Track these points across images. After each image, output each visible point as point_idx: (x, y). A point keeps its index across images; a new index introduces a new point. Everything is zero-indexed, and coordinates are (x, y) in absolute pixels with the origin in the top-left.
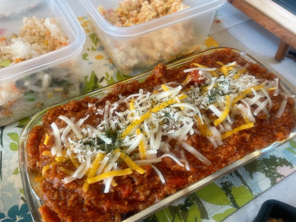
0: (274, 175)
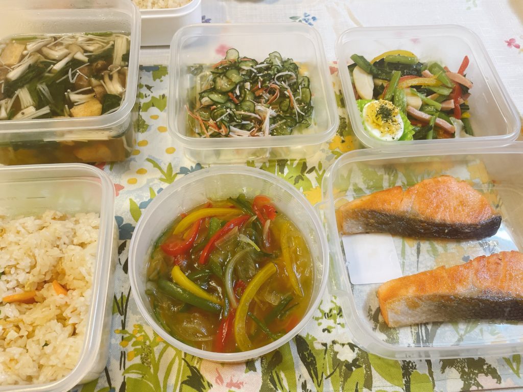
0: (472, 380)
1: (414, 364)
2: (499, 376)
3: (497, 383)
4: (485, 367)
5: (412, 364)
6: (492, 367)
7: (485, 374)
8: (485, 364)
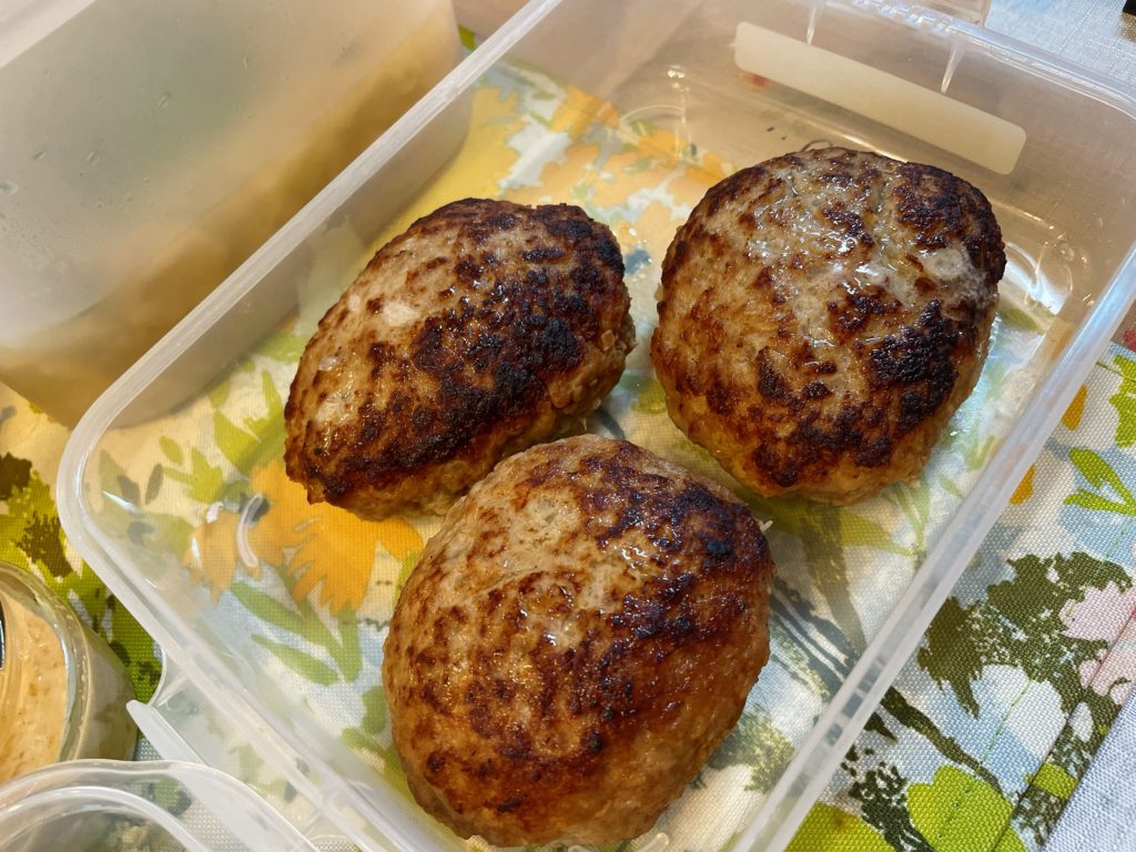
0: (1062, 654)
1: (887, 771)
2: (1107, 563)
3: (1122, 590)
4: (1053, 576)
5: (883, 777)
6: (1067, 555)
7: (1071, 596)
8: (1044, 568)
